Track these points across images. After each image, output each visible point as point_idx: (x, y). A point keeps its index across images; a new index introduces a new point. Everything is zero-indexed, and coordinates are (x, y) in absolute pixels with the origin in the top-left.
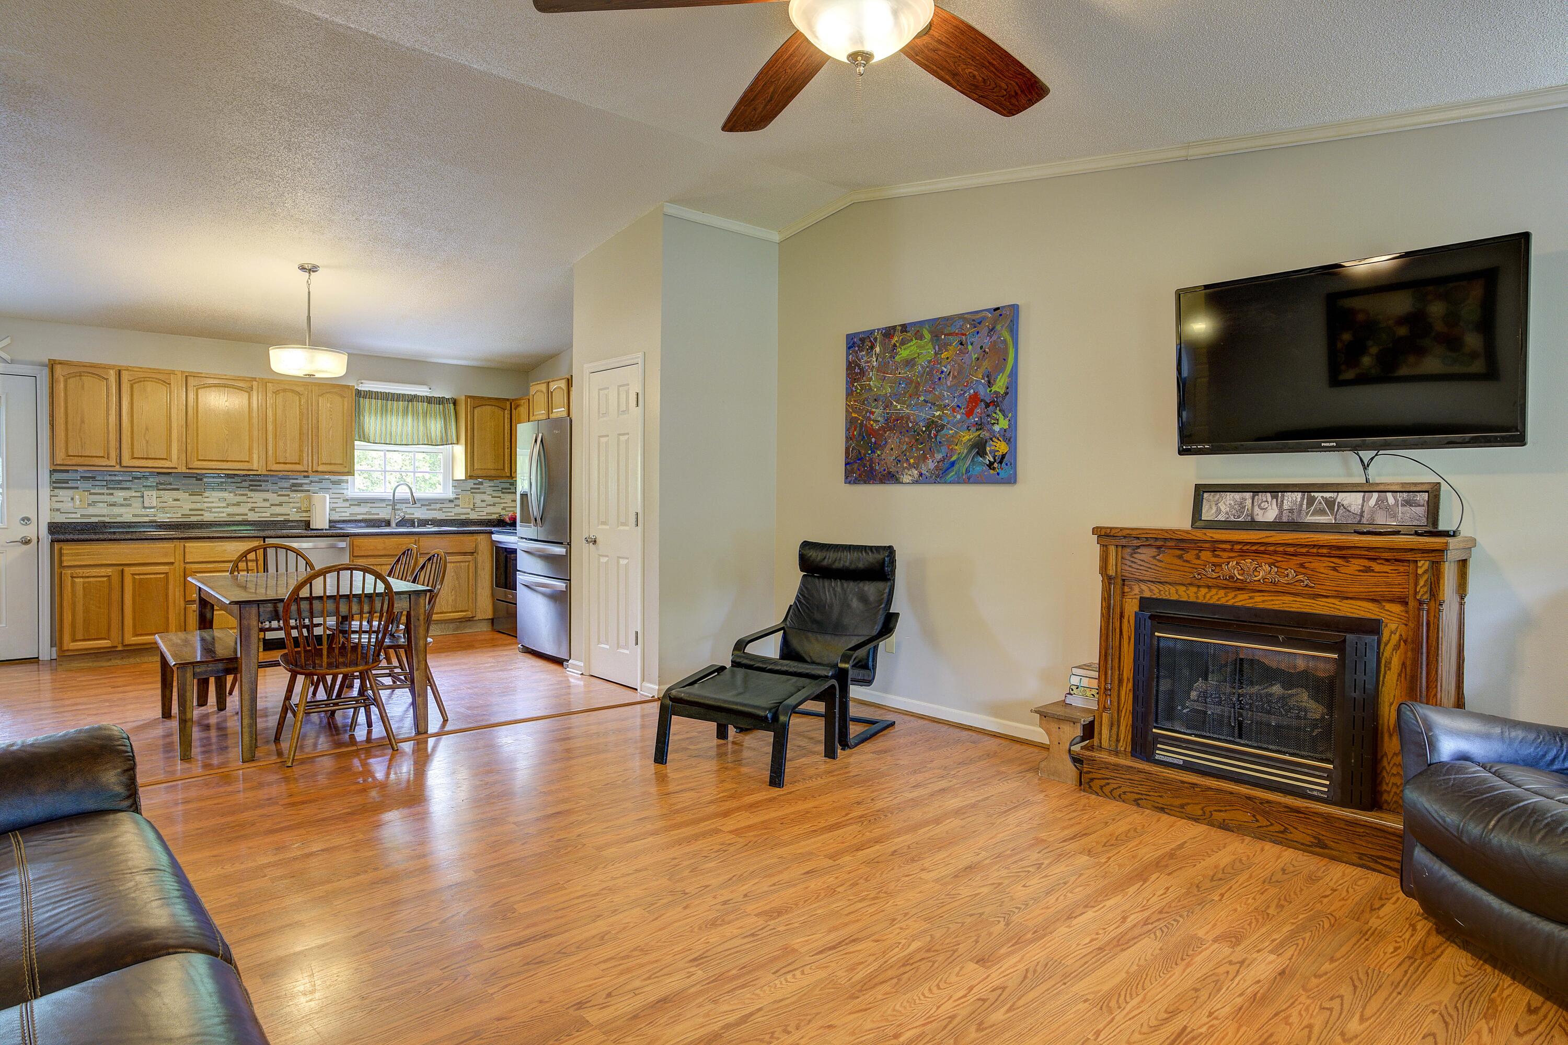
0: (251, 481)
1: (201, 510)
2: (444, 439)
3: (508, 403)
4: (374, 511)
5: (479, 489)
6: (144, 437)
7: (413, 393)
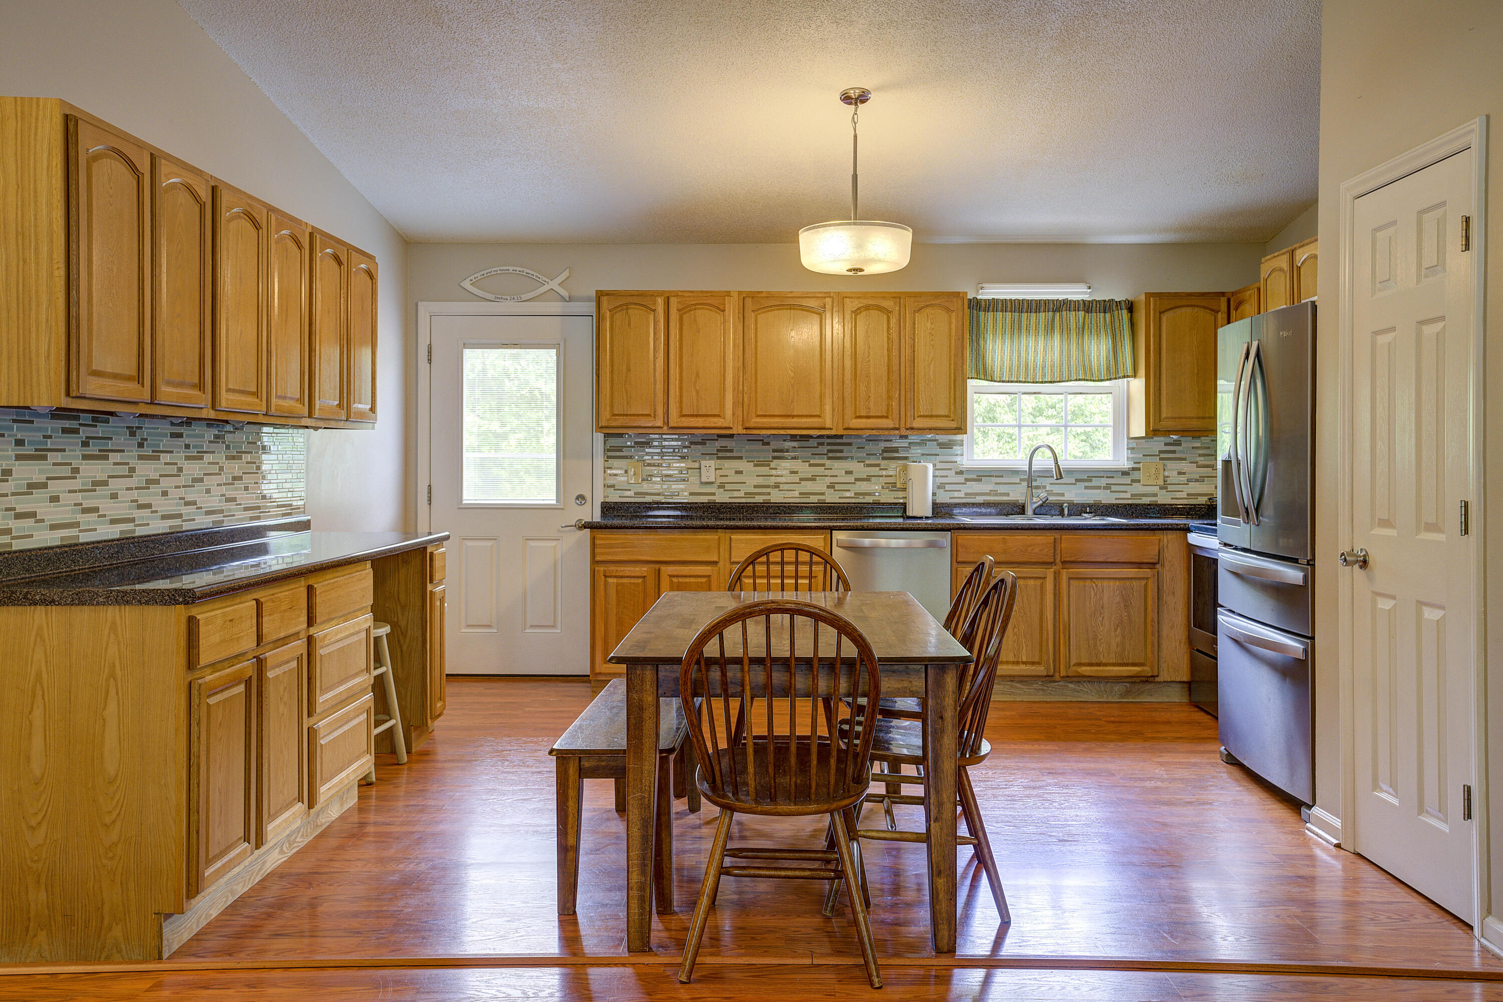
0: (829, 444)
1: (768, 487)
2: (1113, 369)
3: (1223, 300)
4: (1002, 489)
5: (1174, 452)
7: (1061, 297)
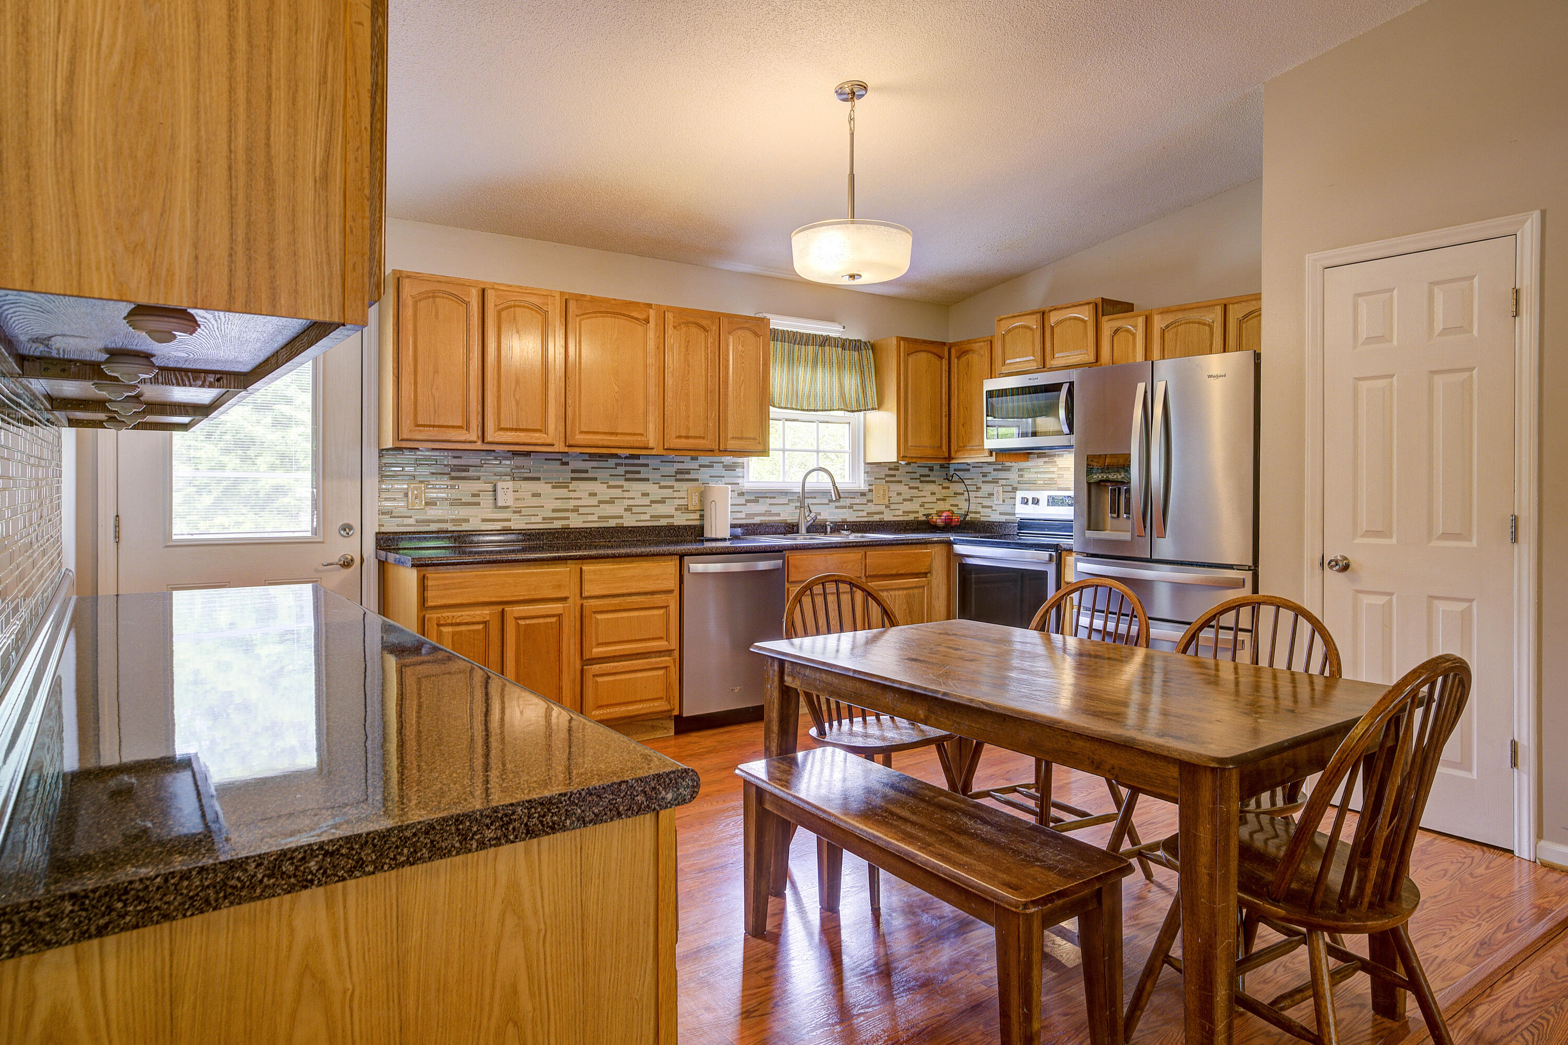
0: (626, 465)
1: (567, 510)
2: (862, 402)
3: (946, 349)
4: (774, 510)
5: (894, 476)
6: (514, 395)
7: (825, 334)
